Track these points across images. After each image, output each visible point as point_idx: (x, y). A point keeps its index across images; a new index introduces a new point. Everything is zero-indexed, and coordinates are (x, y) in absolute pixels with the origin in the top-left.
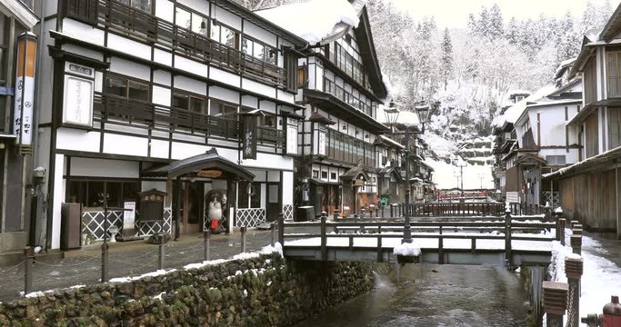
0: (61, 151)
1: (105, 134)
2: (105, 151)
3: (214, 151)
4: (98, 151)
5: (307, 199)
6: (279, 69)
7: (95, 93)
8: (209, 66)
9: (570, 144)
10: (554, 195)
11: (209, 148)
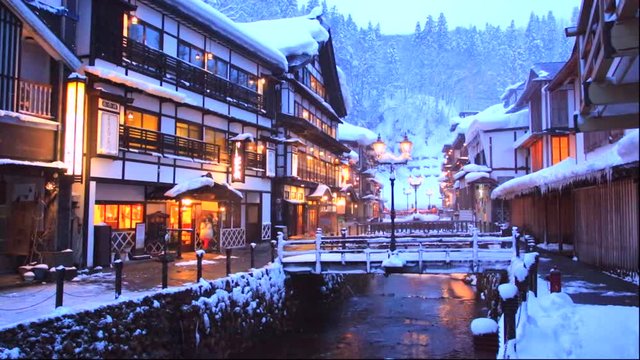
0: (94, 179)
1: (126, 163)
2: (126, 178)
3: (209, 175)
4: (120, 178)
5: (280, 219)
6: (260, 95)
7: (120, 125)
8: (204, 96)
9: (518, 166)
10: (505, 213)
11: (205, 173)
